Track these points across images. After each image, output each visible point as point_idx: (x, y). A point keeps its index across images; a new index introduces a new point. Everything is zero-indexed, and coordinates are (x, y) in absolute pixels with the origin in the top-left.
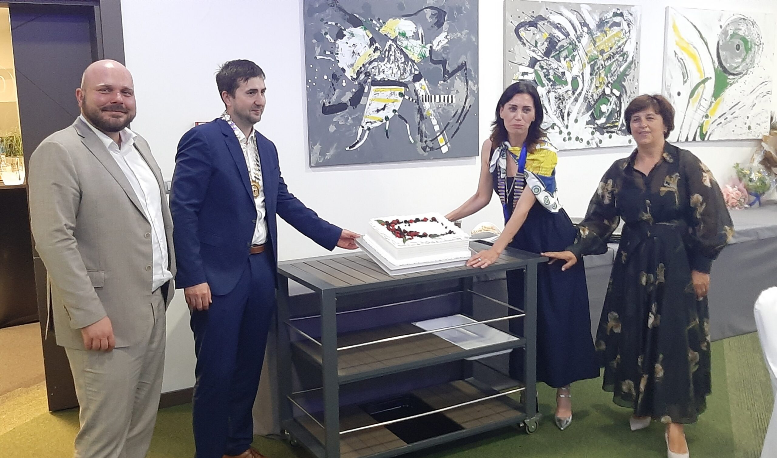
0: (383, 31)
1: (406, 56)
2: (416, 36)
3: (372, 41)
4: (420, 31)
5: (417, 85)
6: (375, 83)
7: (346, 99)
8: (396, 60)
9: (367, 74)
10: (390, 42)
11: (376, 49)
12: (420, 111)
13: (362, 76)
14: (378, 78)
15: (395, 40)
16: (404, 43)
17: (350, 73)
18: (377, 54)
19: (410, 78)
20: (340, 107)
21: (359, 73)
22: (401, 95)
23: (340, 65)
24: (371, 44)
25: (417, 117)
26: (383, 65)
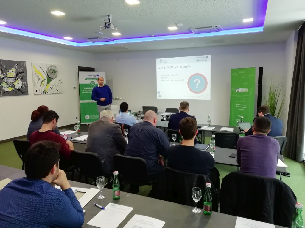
0: (12, 88)
1: (7, 83)
2: (4, 87)
3: (15, 86)
4: (3, 89)
5: (3, 77)
6: (14, 77)
7: (19, 75)
8: (9, 82)
9: (15, 79)
10: (11, 86)
11: (14, 84)
12: (2, 71)
13: (16, 79)
14: (13, 78)
15: (9, 86)
16: (7, 86)
17: (19, 79)
18: (13, 83)
19: (5, 78)
20: (21, 73)
21: (17, 79)
22: (7, 75)
23: (21, 81)
24: (15, 85)
25: (3, 69)
26: (12, 81)
